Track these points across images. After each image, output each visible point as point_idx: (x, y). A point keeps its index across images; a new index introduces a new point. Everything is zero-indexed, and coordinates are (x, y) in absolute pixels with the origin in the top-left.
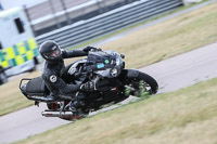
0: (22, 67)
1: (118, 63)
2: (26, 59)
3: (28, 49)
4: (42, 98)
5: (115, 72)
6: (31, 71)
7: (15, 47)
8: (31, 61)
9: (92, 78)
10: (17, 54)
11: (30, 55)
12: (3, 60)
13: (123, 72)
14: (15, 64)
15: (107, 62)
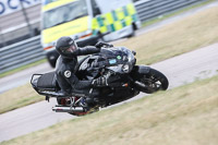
0: (121, 32)
1: (130, 59)
2: (124, 25)
3: (126, 14)
4: (54, 93)
5: (127, 68)
6: (129, 36)
7: (113, 12)
8: (129, 26)
9: (104, 73)
10: (116, 19)
11: (129, 21)
12: (102, 25)
13: (135, 68)
14: (113, 30)
15: (119, 57)
